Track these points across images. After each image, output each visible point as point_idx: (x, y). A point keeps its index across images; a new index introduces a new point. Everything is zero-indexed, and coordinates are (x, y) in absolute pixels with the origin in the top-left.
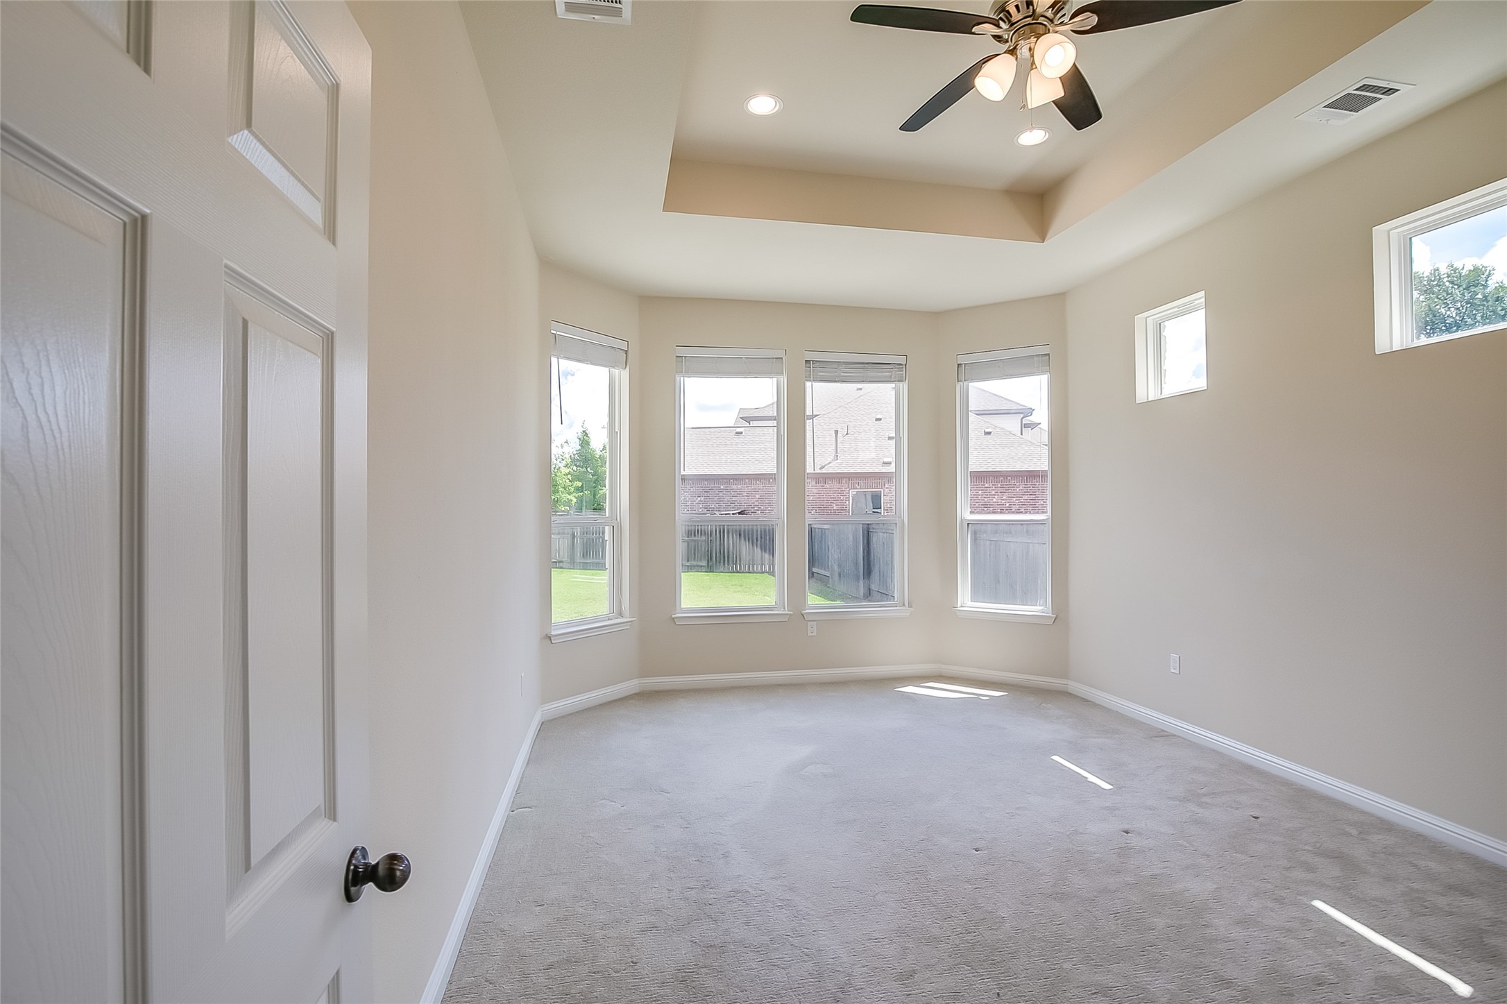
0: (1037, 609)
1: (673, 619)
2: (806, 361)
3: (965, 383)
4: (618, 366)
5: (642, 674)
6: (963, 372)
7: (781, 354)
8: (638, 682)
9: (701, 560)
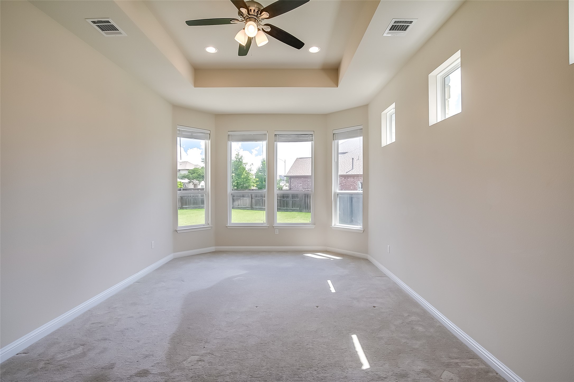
0: (358, 227)
1: (227, 226)
2: (275, 135)
3: (336, 141)
4: (206, 139)
5: (216, 245)
6: (335, 136)
7: (265, 132)
8: (214, 248)
9: (297, 208)
